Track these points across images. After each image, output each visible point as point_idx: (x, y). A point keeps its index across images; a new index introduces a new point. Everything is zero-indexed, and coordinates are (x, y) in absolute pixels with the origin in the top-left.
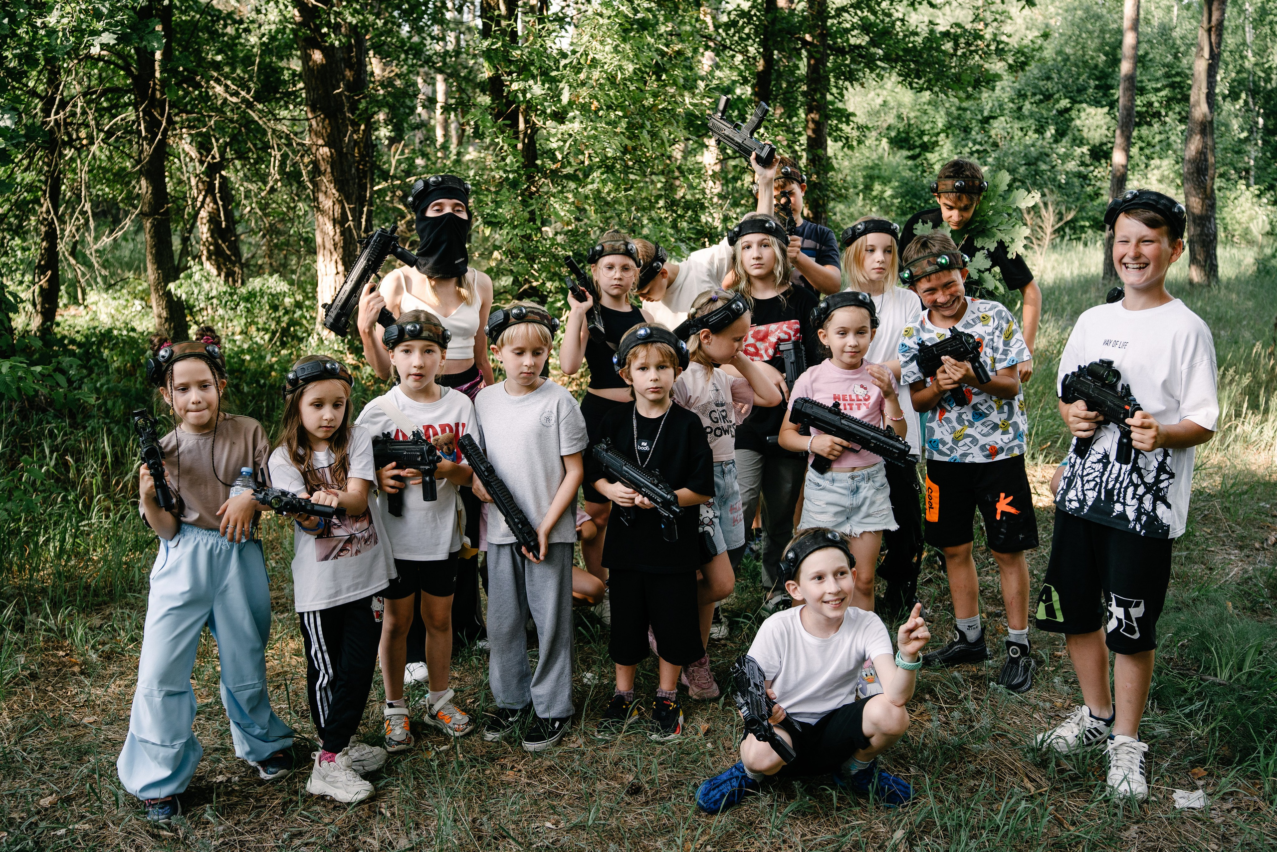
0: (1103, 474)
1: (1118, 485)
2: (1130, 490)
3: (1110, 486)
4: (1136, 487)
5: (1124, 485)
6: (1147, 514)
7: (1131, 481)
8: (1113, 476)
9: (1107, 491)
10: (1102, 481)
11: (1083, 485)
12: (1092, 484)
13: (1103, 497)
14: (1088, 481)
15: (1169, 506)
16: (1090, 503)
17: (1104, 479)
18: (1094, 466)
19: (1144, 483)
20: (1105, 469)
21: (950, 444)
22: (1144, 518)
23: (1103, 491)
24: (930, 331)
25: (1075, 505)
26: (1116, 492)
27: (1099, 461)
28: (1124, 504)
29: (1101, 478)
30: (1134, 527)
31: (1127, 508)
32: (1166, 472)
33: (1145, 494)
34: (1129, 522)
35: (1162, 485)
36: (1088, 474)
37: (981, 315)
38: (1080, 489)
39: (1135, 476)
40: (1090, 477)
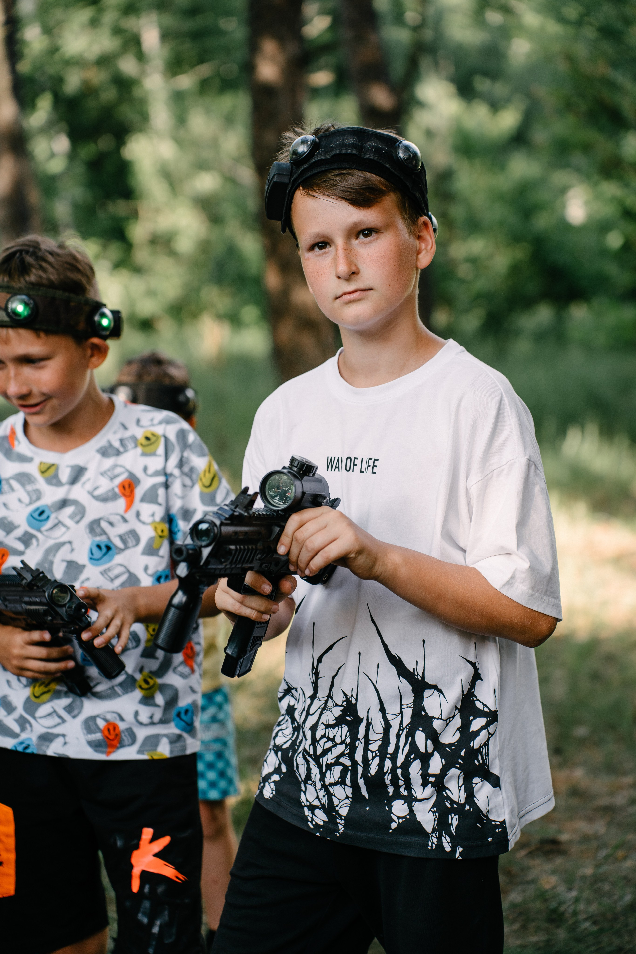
0: (353, 748)
1: (388, 764)
2: (415, 768)
3: (373, 769)
4: (425, 758)
5: (400, 760)
6: (459, 809)
7: (414, 747)
8: (375, 747)
9: (369, 781)
10: (355, 763)
11: (323, 776)
12: (337, 770)
13: (365, 793)
14: (329, 767)
15: (496, 782)
16: (344, 811)
17: (359, 757)
18: (331, 733)
19: (438, 746)
20: (354, 736)
21: (20, 711)
22: (455, 821)
23: (361, 782)
24: (23, 459)
25: (320, 817)
26: (388, 779)
27: (340, 721)
28: (410, 800)
29: (351, 756)
30: (440, 845)
31: (417, 806)
32: (479, 713)
33: (445, 770)
34: (426, 835)
35: (477, 743)
36: (325, 752)
37: (140, 433)
38: (319, 785)
39: (420, 737)
40: (330, 758)
